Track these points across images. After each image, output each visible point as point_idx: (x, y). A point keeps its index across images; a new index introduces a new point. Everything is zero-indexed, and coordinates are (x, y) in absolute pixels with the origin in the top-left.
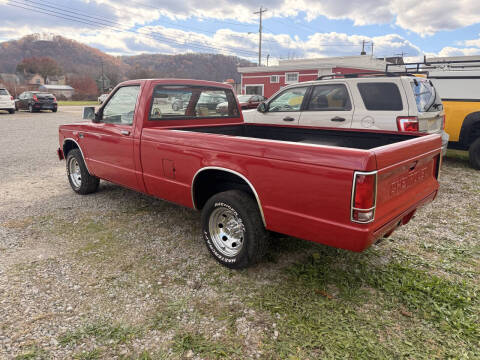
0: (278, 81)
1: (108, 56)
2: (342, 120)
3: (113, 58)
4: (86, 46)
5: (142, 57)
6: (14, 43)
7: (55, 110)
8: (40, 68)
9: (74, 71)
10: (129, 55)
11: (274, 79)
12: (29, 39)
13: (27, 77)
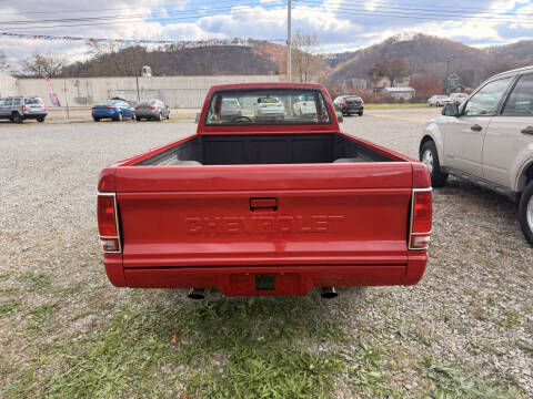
1: (472, 49)
3: (478, 51)
4: (448, 41)
5: (520, 45)
6: (376, 47)
7: (360, 114)
8: (390, 70)
9: (423, 71)
10: (501, 45)
12: (390, 41)
13: (376, 81)
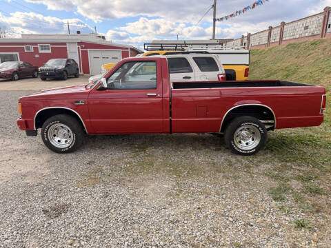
0: (32, 50)
2: (189, 78)
11: (28, 49)
